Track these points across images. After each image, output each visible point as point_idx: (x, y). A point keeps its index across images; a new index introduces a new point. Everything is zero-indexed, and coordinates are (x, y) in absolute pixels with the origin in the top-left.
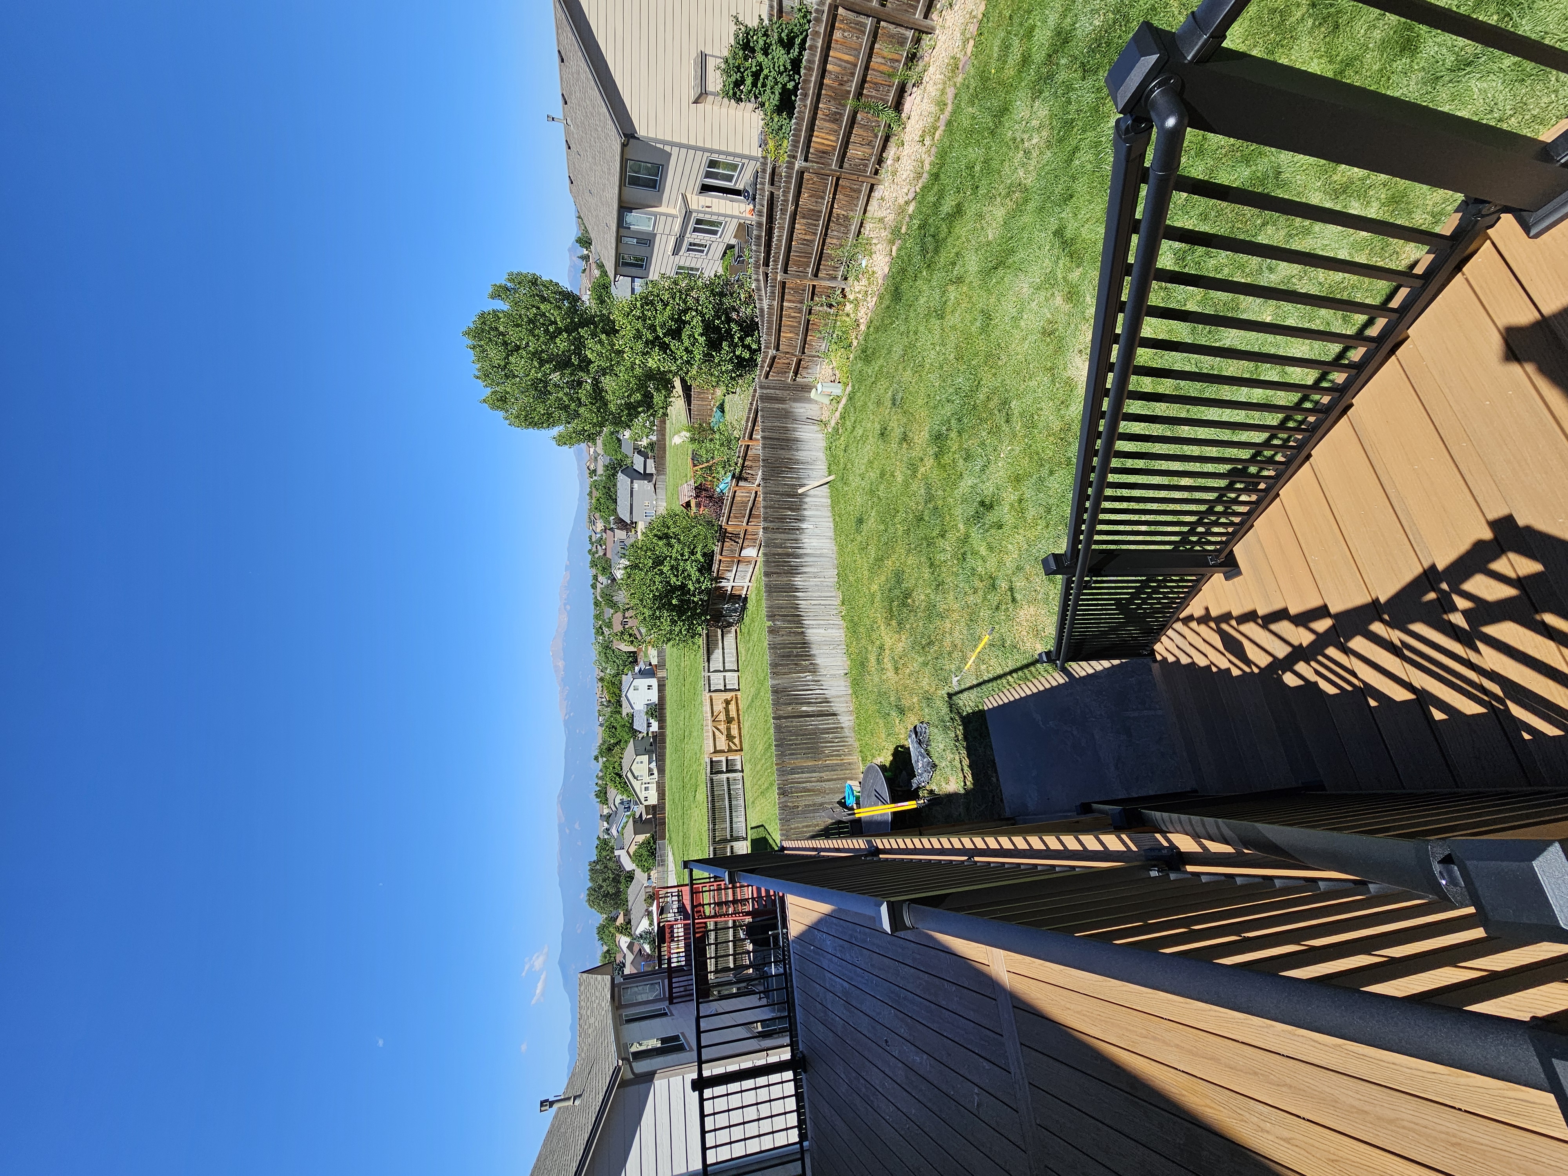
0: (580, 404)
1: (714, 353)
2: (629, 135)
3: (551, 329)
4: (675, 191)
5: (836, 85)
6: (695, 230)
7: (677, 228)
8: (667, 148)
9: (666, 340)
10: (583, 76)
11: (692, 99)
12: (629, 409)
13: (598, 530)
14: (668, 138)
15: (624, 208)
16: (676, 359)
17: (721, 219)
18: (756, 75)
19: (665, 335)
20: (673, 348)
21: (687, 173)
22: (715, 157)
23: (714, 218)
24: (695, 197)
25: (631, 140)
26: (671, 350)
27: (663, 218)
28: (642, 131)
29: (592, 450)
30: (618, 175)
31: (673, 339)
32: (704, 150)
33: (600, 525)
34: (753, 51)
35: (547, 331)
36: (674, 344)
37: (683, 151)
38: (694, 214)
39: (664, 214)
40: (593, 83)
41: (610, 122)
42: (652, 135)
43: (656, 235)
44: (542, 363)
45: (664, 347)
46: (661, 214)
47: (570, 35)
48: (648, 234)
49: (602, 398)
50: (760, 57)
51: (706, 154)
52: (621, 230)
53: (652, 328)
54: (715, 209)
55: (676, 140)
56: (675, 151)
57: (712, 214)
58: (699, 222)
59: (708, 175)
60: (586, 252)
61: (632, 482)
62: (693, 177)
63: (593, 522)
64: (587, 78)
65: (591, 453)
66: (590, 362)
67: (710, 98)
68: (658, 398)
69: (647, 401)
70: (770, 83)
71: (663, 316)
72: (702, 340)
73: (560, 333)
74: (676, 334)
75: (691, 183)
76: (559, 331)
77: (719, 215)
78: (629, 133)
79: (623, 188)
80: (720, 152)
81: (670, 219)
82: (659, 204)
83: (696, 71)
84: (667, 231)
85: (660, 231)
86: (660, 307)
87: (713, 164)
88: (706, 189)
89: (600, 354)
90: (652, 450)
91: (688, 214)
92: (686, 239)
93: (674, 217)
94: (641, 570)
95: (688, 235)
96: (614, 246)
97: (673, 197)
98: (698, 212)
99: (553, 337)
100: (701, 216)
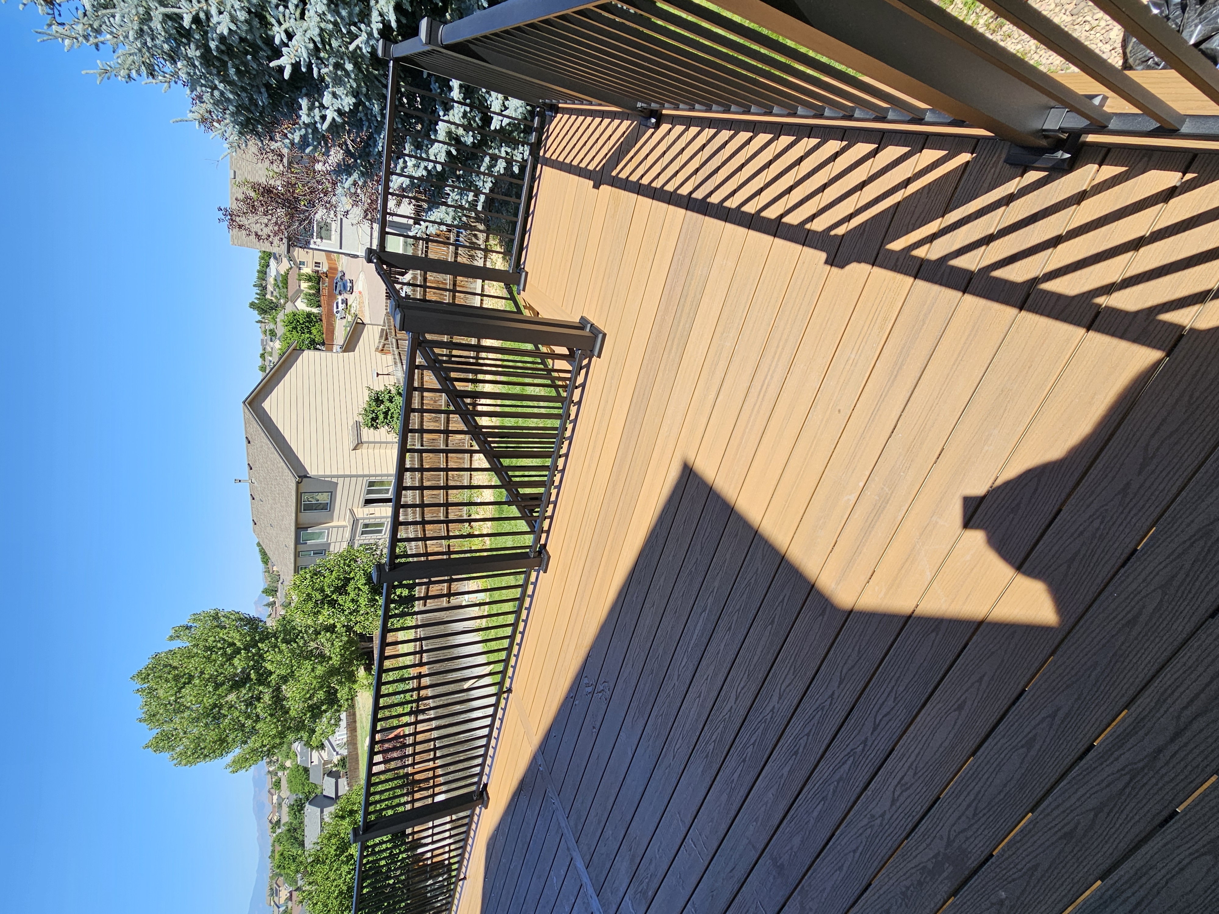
0: (258, 719)
1: (377, 598)
2: (302, 476)
3: (229, 651)
4: (343, 508)
5: (432, 402)
6: (363, 533)
7: (347, 535)
8: (334, 480)
9: (334, 597)
10: (265, 448)
11: (352, 448)
12: (312, 711)
13: (282, 901)
14: (335, 473)
15: (300, 528)
16: (344, 611)
17: (383, 520)
18: (386, 414)
19: (333, 592)
20: (341, 602)
21: (351, 494)
22: (373, 479)
23: (378, 521)
24: (360, 510)
25: (304, 479)
26: (339, 604)
27: (335, 530)
28: (312, 472)
29: (275, 797)
30: (294, 505)
31: (340, 594)
32: (364, 476)
33: (284, 894)
34: (382, 402)
35: (224, 654)
36: (341, 600)
37: (347, 480)
38: (361, 521)
39: (335, 527)
40: (273, 449)
41: (287, 470)
42: (321, 473)
43: (330, 544)
44: (217, 686)
45: (333, 603)
46: (333, 527)
47: (256, 425)
48: (323, 544)
49: (282, 707)
50: (388, 404)
51: (365, 479)
52: (299, 546)
53: (322, 590)
54: (377, 514)
55: (341, 473)
56: (340, 481)
57: (375, 518)
58: (366, 526)
59: (369, 492)
60: (271, 599)
61: (322, 812)
62: (357, 496)
63: (274, 892)
64: (269, 448)
65: (275, 801)
66: (271, 673)
67: (365, 445)
68: (342, 693)
69: (332, 699)
70: (395, 416)
71: (329, 580)
72: (366, 588)
73: (239, 653)
74: (341, 590)
75: (356, 500)
76: (238, 651)
77: (381, 518)
78: (302, 474)
79: (299, 514)
80: (376, 476)
81: (341, 530)
82: (332, 520)
83: (353, 432)
84: (339, 539)
85: (333, 540)
86: (327, 573)
87: (371, 484)
88: (368, 502)
89: (280, 663)
90: (344, 766)
91: (355, 522)
92: (356, 542)
93: (344, 527)
94: (324, 863)
95: (357, 538)
96: (292, 560)
97: (343, 513)
98: (364, 519)
99: (230, 658)
100: (367, 522)
